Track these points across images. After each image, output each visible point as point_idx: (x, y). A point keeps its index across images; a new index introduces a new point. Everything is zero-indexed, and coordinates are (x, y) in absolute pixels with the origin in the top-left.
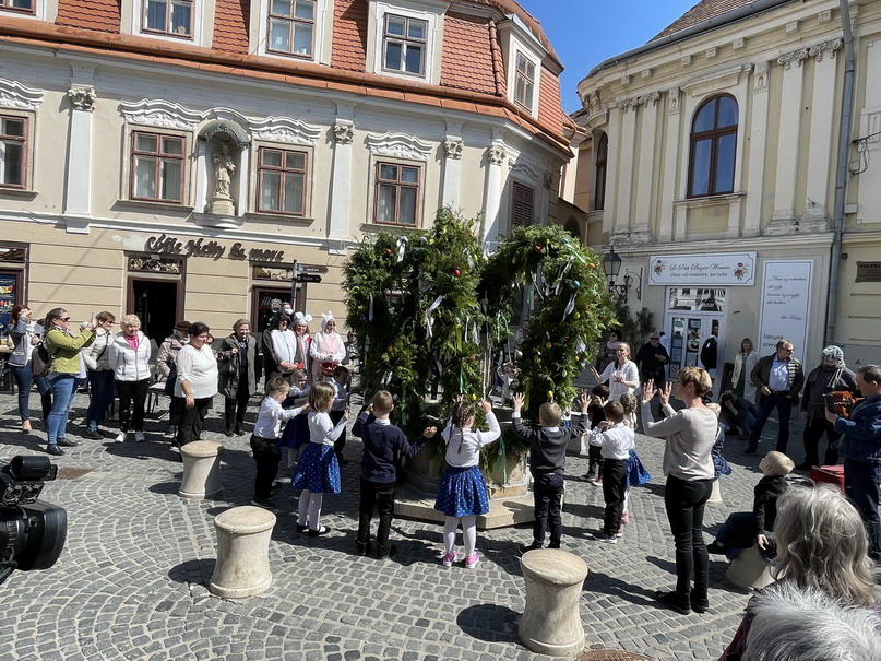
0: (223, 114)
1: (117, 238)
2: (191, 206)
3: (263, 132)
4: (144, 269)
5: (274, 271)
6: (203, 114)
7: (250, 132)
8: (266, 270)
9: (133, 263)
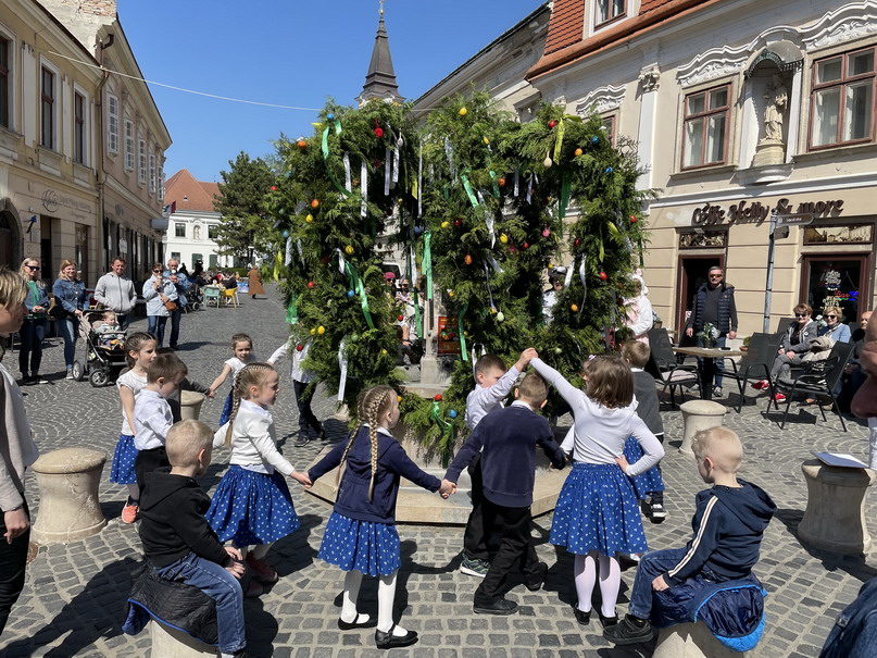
0: (771, 37)
1: (670, 215)
2: (735, 163)
3: (818, 39)
4: (692, 246)
5: (831, 231)
6: (749, 46)
7: (803, 46)
8: (820, 231)
9: (683, 240)
